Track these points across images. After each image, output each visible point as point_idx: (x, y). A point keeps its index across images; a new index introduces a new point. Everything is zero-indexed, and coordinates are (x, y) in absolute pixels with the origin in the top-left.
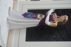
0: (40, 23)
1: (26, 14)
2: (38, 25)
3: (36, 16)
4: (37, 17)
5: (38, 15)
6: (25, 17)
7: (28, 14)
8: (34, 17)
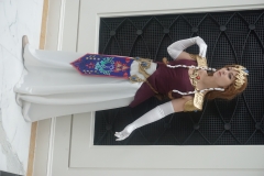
0: (139, 92)
1: (89, 61)
2: (133, 103)
3: (125, 68)
4: (128, 71)
5: (131, 61)
6: (83, 73)
7: (96, 61)
8: (118, 70)
